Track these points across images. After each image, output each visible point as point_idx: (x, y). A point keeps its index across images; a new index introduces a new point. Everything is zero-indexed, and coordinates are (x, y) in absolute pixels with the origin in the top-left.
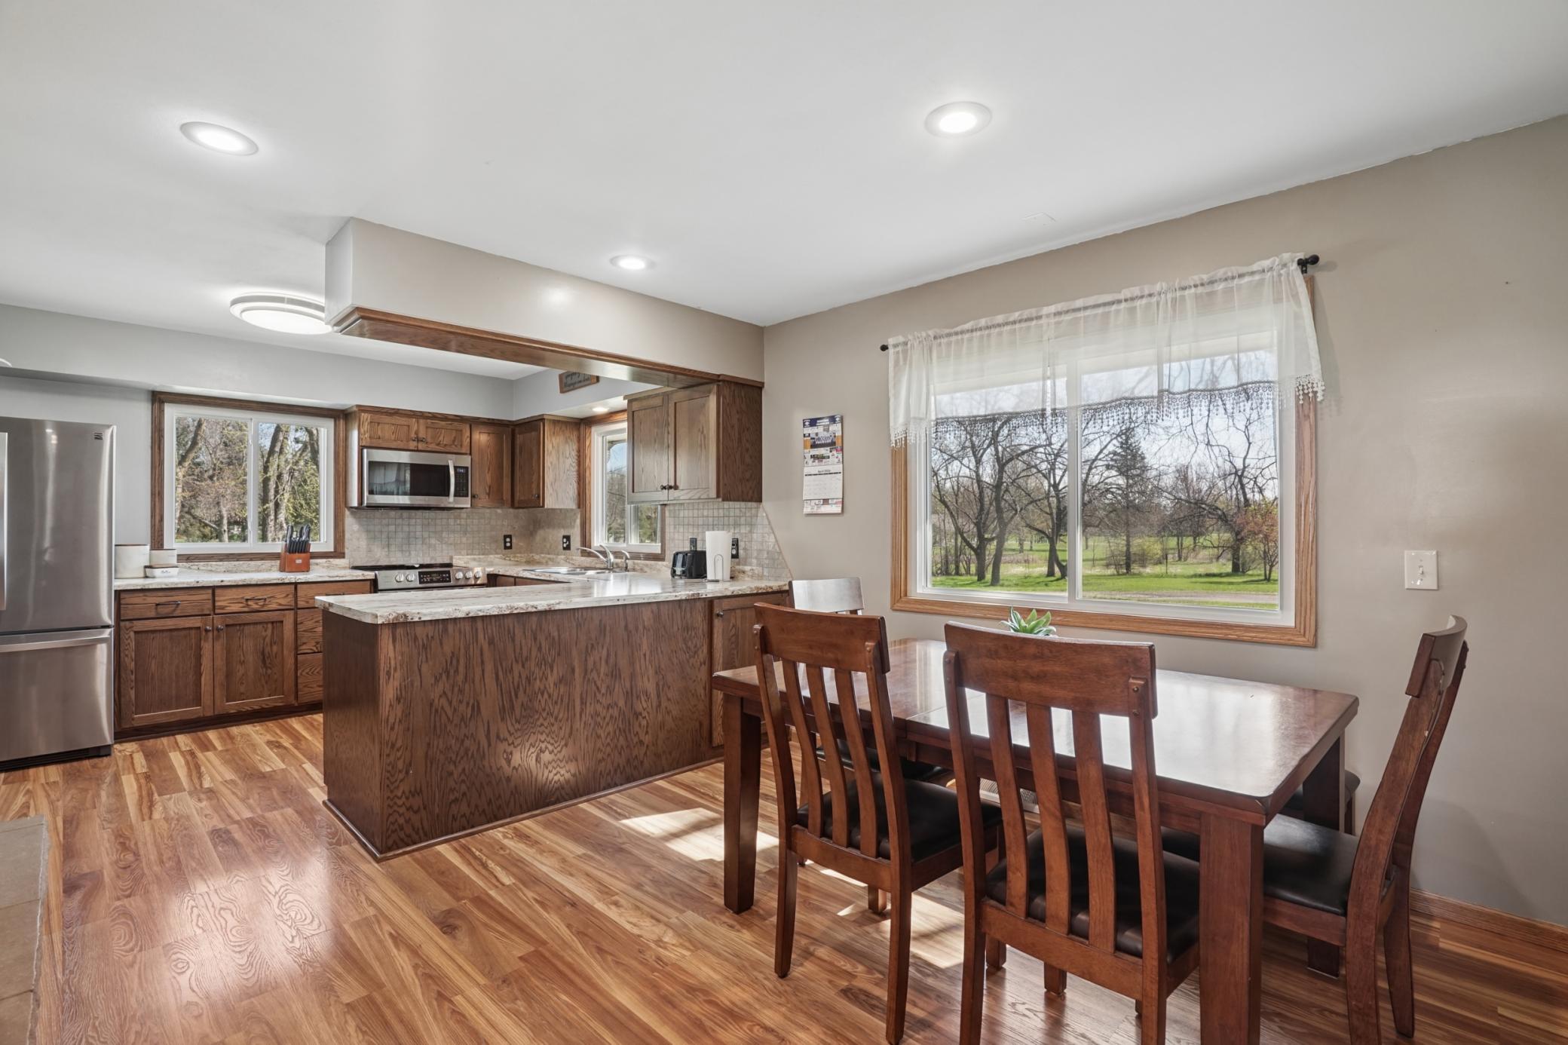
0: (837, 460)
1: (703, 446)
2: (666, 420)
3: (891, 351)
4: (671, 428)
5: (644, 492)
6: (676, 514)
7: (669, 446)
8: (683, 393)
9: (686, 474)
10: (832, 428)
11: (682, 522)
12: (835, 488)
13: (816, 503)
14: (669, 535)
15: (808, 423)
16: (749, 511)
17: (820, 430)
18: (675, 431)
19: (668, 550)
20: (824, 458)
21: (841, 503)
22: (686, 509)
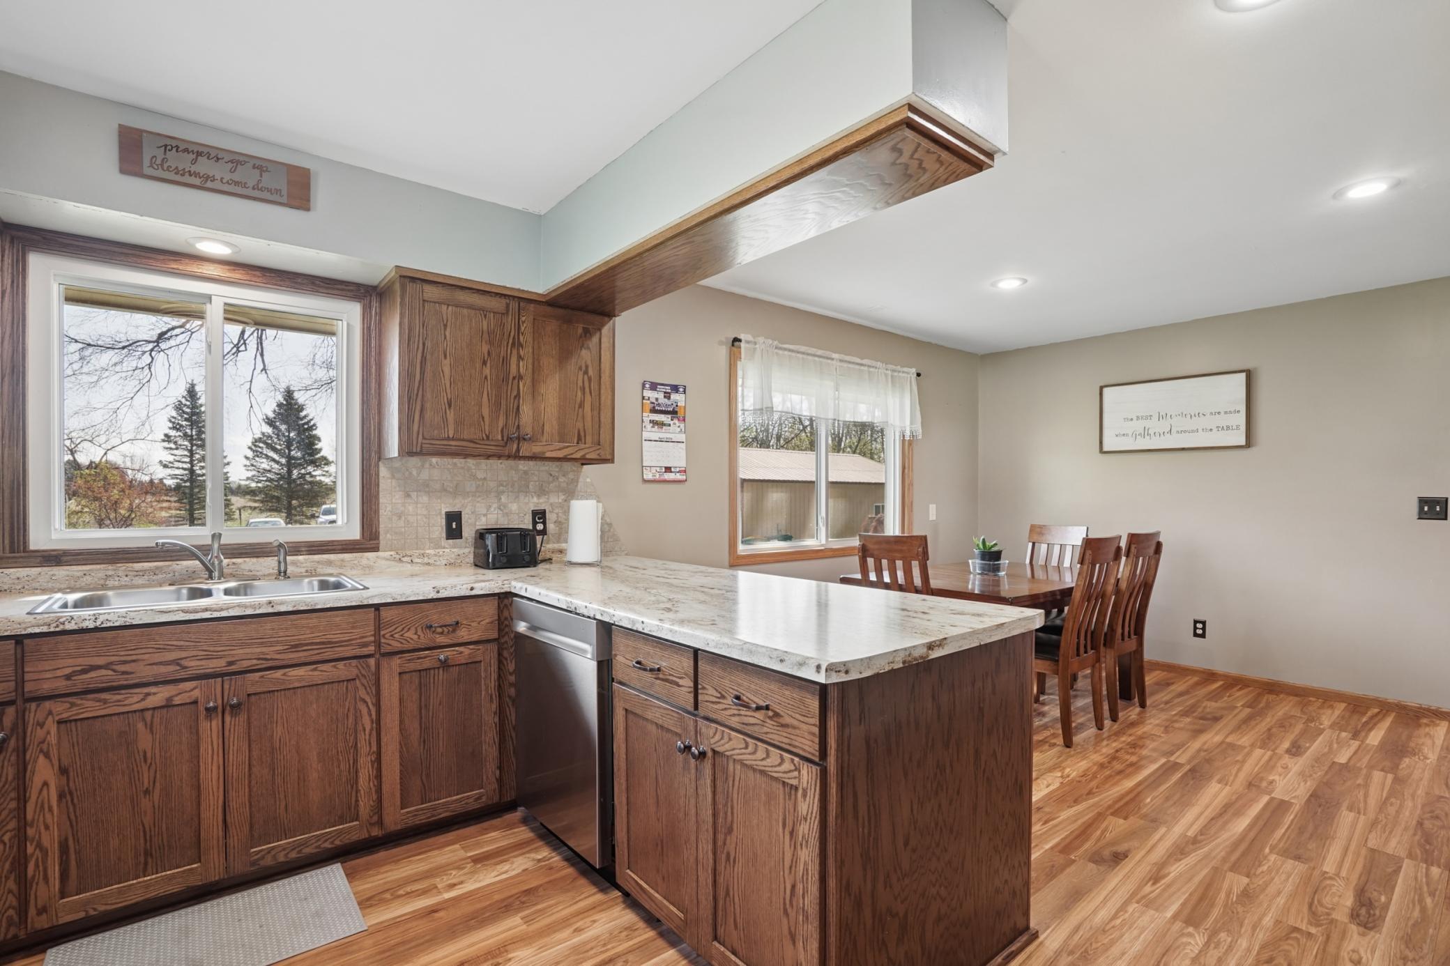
0: (679, 429)
1: (587, 390)
2: (514, 338)
3: (743, 345)
4: (526, 352)
5: (453, 439)
6: (411, 473)
7: (520, 377)
8: (549, 309)
9: (555, 423)
10: (674, 396)
11: (425, 488)
12: (677, 457)
13: (658, 469)
14: (389, 508)
15: (647, 386)
16: (564, 476)
17: (661, 396)
18: (534, 358)
19: (387, 532)
20: (665, 425)
21: (685, 471)
22: (437, 469)
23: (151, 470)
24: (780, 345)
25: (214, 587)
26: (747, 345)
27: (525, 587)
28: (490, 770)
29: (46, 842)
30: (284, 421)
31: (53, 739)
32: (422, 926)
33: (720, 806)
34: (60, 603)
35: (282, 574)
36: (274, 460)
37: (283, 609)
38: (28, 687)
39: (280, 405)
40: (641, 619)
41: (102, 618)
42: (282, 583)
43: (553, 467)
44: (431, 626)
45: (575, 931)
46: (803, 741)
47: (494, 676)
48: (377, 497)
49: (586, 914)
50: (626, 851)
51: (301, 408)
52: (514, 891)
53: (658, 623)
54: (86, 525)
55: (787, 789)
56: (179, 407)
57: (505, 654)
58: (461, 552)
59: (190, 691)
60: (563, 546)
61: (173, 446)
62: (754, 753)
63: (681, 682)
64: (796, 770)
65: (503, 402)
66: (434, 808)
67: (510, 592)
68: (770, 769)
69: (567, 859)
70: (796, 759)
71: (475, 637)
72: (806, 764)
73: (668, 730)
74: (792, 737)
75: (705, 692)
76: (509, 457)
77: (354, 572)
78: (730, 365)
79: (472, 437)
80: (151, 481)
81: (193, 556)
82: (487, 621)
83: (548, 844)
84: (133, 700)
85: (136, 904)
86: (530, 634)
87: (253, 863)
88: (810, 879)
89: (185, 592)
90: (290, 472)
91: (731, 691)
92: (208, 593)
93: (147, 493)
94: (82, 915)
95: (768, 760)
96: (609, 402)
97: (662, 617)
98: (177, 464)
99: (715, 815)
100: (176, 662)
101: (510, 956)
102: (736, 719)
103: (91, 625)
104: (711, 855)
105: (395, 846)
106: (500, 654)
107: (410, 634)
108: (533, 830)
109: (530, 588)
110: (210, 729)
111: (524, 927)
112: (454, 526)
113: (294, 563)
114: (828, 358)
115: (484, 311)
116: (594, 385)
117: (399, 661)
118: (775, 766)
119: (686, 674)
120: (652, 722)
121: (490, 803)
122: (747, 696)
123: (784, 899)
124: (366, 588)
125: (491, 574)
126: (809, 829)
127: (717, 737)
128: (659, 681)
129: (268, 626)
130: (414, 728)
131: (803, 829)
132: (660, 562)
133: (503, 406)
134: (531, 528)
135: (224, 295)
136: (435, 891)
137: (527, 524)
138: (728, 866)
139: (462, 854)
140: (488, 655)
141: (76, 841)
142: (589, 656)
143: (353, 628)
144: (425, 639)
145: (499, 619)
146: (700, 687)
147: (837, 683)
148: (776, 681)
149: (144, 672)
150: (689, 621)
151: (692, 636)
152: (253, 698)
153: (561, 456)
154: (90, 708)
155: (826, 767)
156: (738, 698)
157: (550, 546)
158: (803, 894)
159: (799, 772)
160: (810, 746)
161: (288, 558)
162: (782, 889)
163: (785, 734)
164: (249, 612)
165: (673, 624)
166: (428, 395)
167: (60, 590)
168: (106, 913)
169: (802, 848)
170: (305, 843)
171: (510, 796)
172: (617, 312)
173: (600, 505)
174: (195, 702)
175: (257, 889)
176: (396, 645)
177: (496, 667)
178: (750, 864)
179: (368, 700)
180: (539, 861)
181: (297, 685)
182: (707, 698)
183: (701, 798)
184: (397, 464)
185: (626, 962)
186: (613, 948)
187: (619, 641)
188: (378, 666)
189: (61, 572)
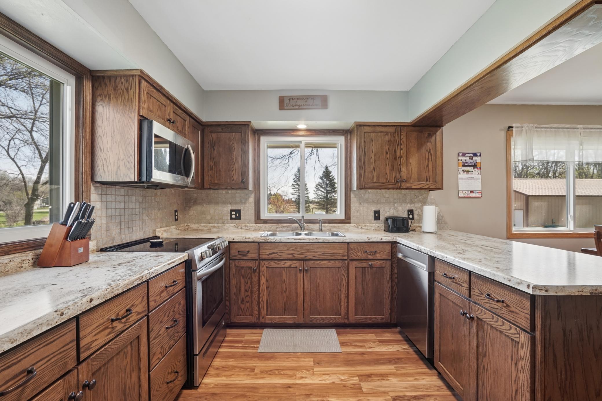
0: (478, 173)
1: (430, 159)
2: (398, 142)
3: (514, 129)
4: (404, 147)
5: (376, 183)
6: (361, 196)
7: (401, 157)
8: (413, 128)
9: (416, 174)
10: (475, 158)
11: (367, 201)
12: (477, 186)
13: (466, 192)
14: (354, 208)
15: (461, 155)
16: (421, 195)
17: (467, 159)
18: (407, 149)
19: (353, 217)
20: (470, 172)
21: (481, 193)
22: (371, 194)
23: (289, 195)
24: (539, 126)
25: (302, 233)
26: (517, 129)
27: (401, 239)
28: (387, 309)
29: (264, 300)
30: (325, 178)
31: (265, 271)
32: (359, 357)
33: (481, 344)
34: (267, 234)
35: (321, 230)
36: (322, 191)
37: (320, 241)
38: (260, 256)
39: (324, 172)
40: (446, 256)
41: (275, 239)
42: (321, 233)
43: (416, 192)
44: (366, 252)
45: (415, 379)
46: (521, 320)
47: (389, 273)
48: (350, 205)
49: (421, 375)
50: (439, 354)
51: (330, 173)
52: (393, 357)
53: (453, 258)
54: (273, 212)
55: (514, 343)
56: (296, 175)
57: (394, 265)
58: (379, 225)
59: (295, 264)
60: (421, 224)
61: (294, 188)
62: (497, 322)
63: (463, 285)
64: (518, 334)
65: (395, 167)
66: (366, 318)
67: (396, 242)
68: (505, 331)
69: (415, 351)
70: (518, 329)
71: (382, 258)
72: (523, 332)
73: (457, 305)
74: (516, 317)
75: (474, 290)
76: (397, 189)
77: (342, 231)
78: (507, 140)
79: (383, 181)
80: (289, 199)
81: (297, 223)
82: (387, 252)
83: (408, 344)
84: (282, 264)
85: (282, 323)
86: (403, 258)
87: (311, 321)
88: (525, 389)
89: (295, 233)
90: (327, 195)
91: (486, 291)
92: (300, 234)
93: (287, 203)
94: (271, 322)
95: (504, 327)
96: (440, 164)
97: (455, 256)
98: (295, 194)
99: (478, 347)
100: (292, 254)
101: (389, 378)
102: (488, 305)
103: (273, 241)
104: (475, 365)
105: (353, 329)
106: (392, 265)
107: (359, 254)
108: (403, 337)
109: (403, 240)
110: (300, 276)
111: (395, 370)
112: (377, 215)
113: (324, 227)
114: (575, 128)
115: (387, 133)
116: (433, 157)
117: (355, 263)
118: (507, 330)
119: (465, 282)
120: (451, 301)
121: (386, 322)
122: (493, 295)
123: (512, 395)
124: (345, 236)
125: (390, 234)
126: (525, 364)
127: (479, 312)
128: (453, 283)
129: (316, 246)
130: (360, 287)
131: (521, 363)
132: (466, 234)
133: (395, 169)
134: (407, 217)
135: (305, 140)
136: (364, 347)
137: (405, 215)
138: (484, 371)
139: (375, 338)
140: (387, 265)
141: (270, 301)
142: (425, 269)
143: (341, 249)
144: (364, 256)
145: (392, 252)
146: (471, 288)
147: (539, 295)
148: (508, 290)
149: (285, 256)
150: (468, 259)
151: (468, 265)
152: (311, 269)
153: (419, 187)
154: (272, 264)
155: (535, 337)
156: (489, 295)
157: (415, 224)
158: (522, 395)
159: (520, 335)
160: (526, 324)
161: (323, 225)
162: (511, 390)
163: (512, 316)
164: (311, 241)
165: (460, 259)
166: (367, 167)
167: (267, 231)
168: (276, 323)
169: (521, 372)
170: (325, 319)
171: (394, 321)
172: (443, 125)
173: (437, 208)
174: (296, 267)
175: (312, 330)
176: (355, 257)
177: (390, 270)
178: (495, 374)
179: (345, 274)
180: (404, 349)
181: (324, 266)
182: (475, 293)
183: (471, 338)
184: (357, 193)
185: (436, 399)
186: (431, 391)
187: (437, 265)
188: (348, 264)
189: (267, 225)
